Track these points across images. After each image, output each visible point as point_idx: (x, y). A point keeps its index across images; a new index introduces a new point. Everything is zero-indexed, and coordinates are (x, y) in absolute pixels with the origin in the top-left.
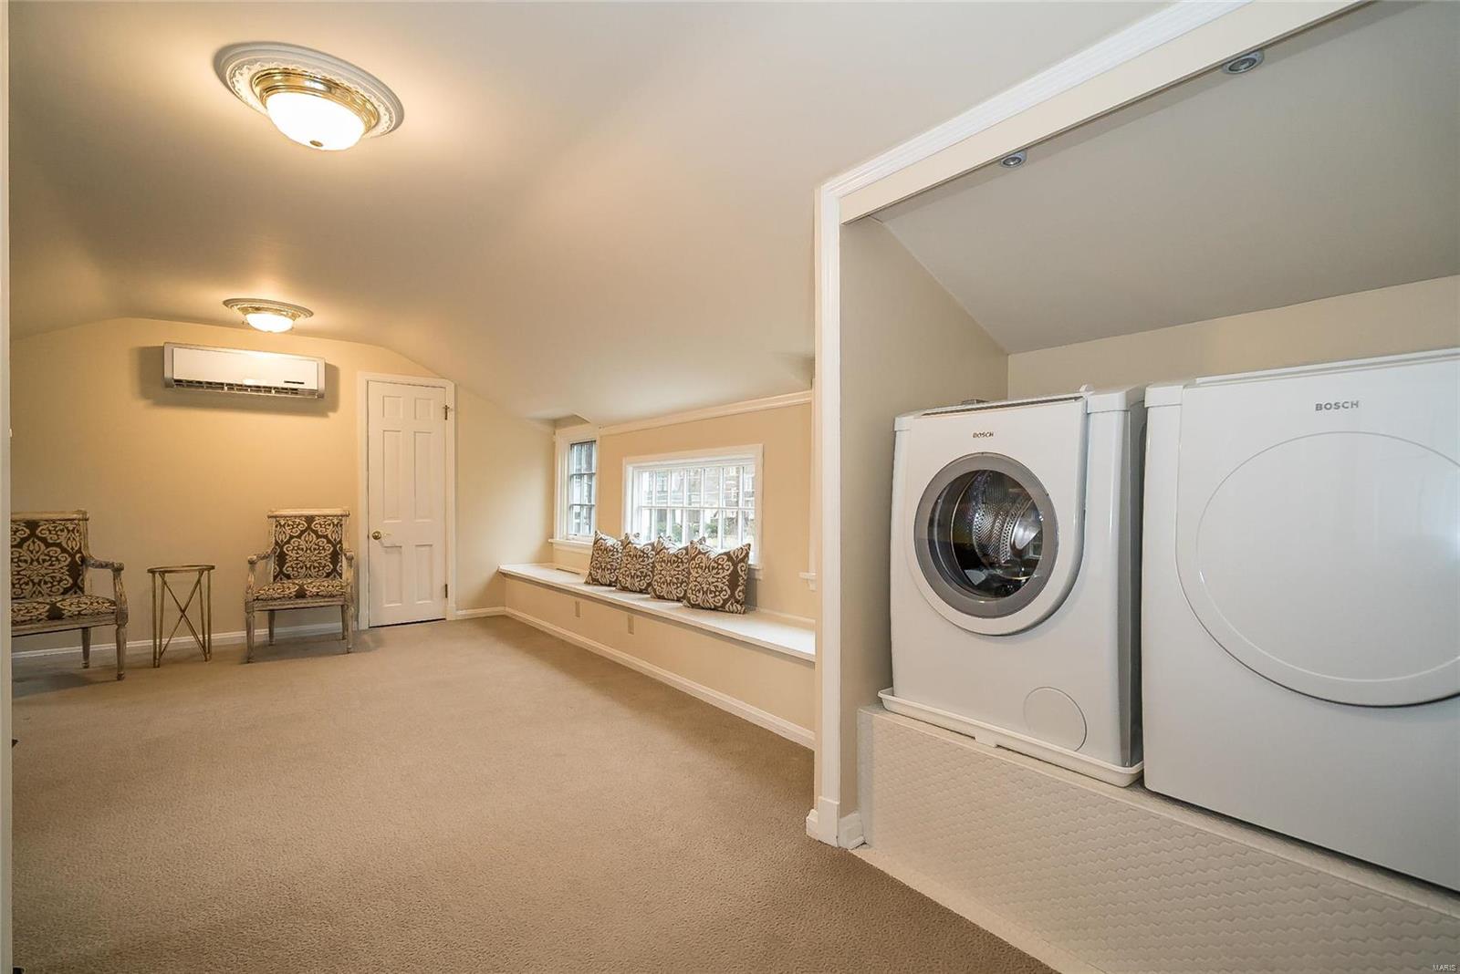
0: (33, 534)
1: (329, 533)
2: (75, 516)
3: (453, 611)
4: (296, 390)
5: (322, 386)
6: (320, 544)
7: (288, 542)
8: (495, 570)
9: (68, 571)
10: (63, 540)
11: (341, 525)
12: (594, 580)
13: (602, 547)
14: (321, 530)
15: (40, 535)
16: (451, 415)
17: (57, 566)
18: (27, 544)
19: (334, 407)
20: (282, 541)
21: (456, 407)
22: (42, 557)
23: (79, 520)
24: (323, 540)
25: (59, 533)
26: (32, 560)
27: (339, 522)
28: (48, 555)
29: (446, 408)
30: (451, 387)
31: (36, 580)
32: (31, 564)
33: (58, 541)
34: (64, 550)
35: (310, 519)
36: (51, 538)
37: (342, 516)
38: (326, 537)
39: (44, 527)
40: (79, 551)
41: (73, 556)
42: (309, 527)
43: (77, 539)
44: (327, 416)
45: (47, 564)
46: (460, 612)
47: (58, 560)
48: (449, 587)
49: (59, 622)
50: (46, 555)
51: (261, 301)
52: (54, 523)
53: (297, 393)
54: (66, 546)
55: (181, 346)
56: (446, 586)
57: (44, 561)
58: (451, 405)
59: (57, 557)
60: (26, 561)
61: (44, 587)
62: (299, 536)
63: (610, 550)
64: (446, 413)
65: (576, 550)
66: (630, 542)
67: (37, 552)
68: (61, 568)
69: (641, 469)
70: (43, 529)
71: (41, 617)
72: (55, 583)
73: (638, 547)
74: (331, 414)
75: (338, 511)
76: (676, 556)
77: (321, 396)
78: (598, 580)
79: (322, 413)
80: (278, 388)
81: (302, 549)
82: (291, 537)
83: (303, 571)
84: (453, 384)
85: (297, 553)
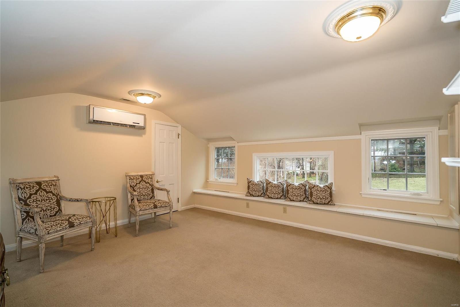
0: (40, 188)
1: (149, 181)
3: (180, 207)
5: (143, 124)
6: (147, 186)
7: (136, 186)
8: (192, 192)
9: (56, 203)
10: (52, 190)
11: (153, 178)
12: (250, 194)
13: (254, 184)
14: (146, 180)
15: (43, 188)
16: (180, 136)
17: (52, 202)
18: (39, 193)
19: (144, 133)
20: (133, 185)
21: (181, 134)
22: (46, 198)
23: (56, 180)
24: (148, 184)
25: (50, 187)
26: (42, 200)
28: (48, 197)
31: (45, 209)
32: (42, 201)
33: (51, 191)
34: (54, 194)
35: (142, 176)
36: (48, 189)
37: (153, 174)
39: (44, 184)
40: (58, 195)
41: (57, 197)
42: (142, 180)
43: (58, 189)
45: (48, 201)
46: (183, 208)
47: (52, 199)
49: (72, 229)
50: (47, 197)
52: (47, 182)
53: (136, 127)
54: (54, 193)
55: (96, 106)
56: (178, 198)
57: (47, 200)
58: (180, 133)
59: (51, 198)
60: (39, 201)
61: (48, 212)
62: (139, 183)
63: (257, 185)
64: (179, 136)
65: (232, 185)
67: (43, 196)
68: (54, 202)
70: (44, 186)
71: (67, 227)
72: (52, 210)
73: (275, 183)
75: (151, 173)
76: (299, 187)
77: (143, 128)
78: (253, 195)
79: (140, 135)
80: (130, 125)
81: (141, 188)
82: (137, 184)
83: (142, 197)
84: (181, 126)
85: (140, 190)
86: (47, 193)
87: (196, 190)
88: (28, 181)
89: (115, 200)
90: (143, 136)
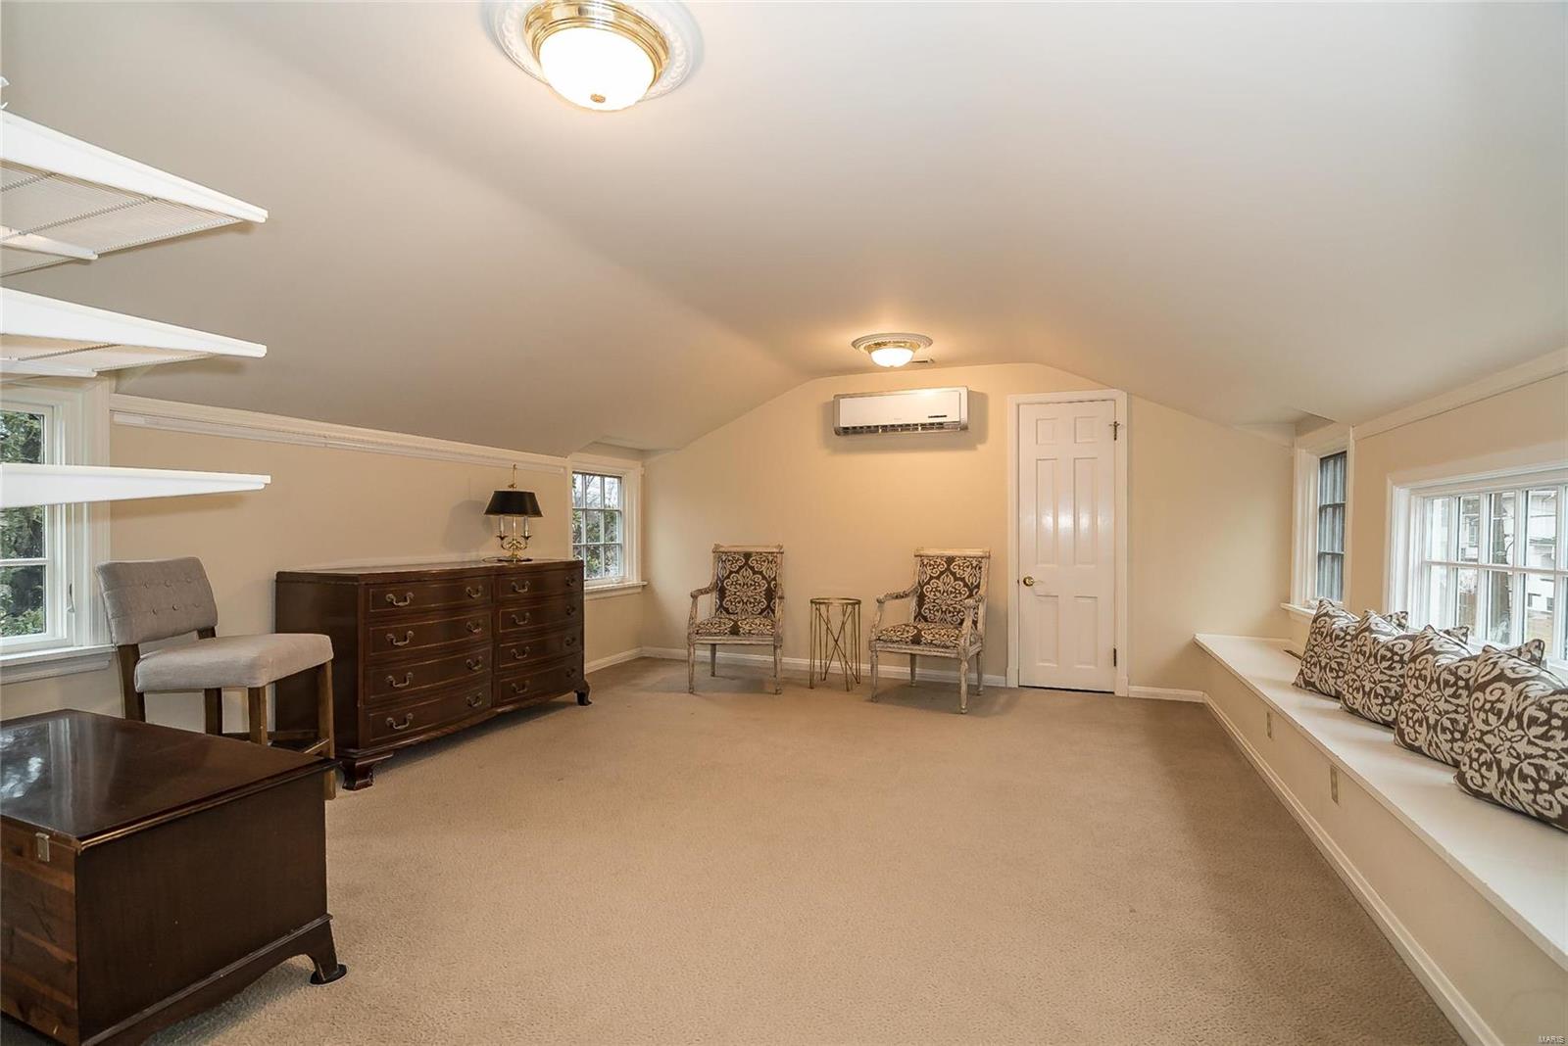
0: (746, 563)
1: (966, 575)
2: (775, 550)
3: (1124, 686)
4: (941, 424)
5: (964, 417)
6: (957, 587)
8: (1189, 640)
9: (765, 595)
10: (765, 569)
11: (980, 568)
12: (1308, 683)
13: (1324, 630)
14: (959, 572)
16: (1122, 433)
17: (758, 591)
18: (742, 571)
19: (982, 437)
20: (923, 581)
21: (1127, 422)
22: (750, 582)
23: (777, 554)
24: (961, 583)
25: (764, 563)
26: (744, 584)
27: (977, 564)
28: (754, 581)
29: (1116, 425)
30: (1122, 398)
31: (745, 601)
32: (743, 587)
33: (761, 570)
34: (764, 578)
35: (950, 560)
36: (758, 568)
37: (982, 558)
38: (963, 580)
39: (754, 558)
40: (775, 579)
41: (769, 583)
42: (948, 569)
43: (774, 569)
44: (975, 449)
45: (753, 587)
46: (1135, 688)
47: (760, 585)
48: (1118, 652)
49: (735, 637)
50: (752, 581)
51: (882, 335)
52: (760, 555)
53: (943, 428)
54: (766, 575)
55: (844, 396)
56: (1115, 651)
58: (1122, 420)
59: (757, 583)
60: (740, 584)
62: (938, 578)
63: (1337, 637)
64: (1116, 431)
66: (1368, 629)
67: (748, 578)
68: (760, 592)
69: (1427, 494)
70: (753, 560)
72: (756, 604)
73: (1382, 639)
74: (979, 447)
75: (977, 552)
76: (1451, 672)
77: (965, 428)
78: (1313, 685)
79: (970, 446)
80: (925, 425)
81: (940, 591)
82: (931, 578)
83: (939, 614)
84: (1125, 394)
85: (935, 595)
86: (755, 573)
87: (1205, 639)
88: (734, 549)
89: (857, 606)
90: (980, 447)
